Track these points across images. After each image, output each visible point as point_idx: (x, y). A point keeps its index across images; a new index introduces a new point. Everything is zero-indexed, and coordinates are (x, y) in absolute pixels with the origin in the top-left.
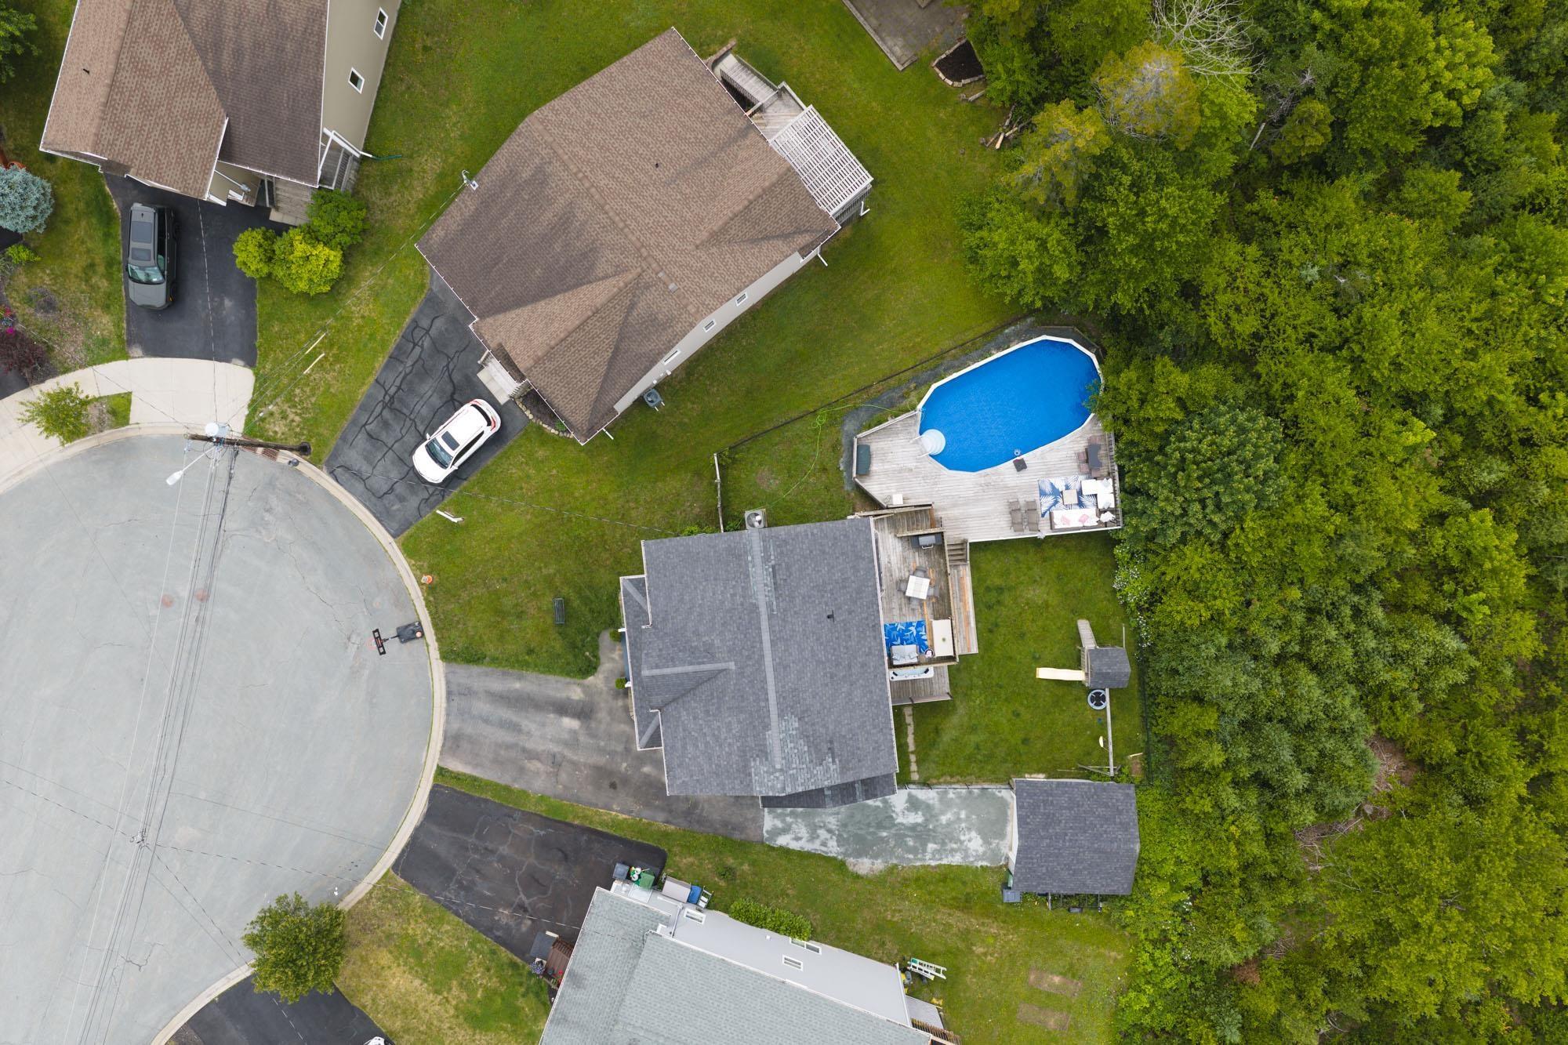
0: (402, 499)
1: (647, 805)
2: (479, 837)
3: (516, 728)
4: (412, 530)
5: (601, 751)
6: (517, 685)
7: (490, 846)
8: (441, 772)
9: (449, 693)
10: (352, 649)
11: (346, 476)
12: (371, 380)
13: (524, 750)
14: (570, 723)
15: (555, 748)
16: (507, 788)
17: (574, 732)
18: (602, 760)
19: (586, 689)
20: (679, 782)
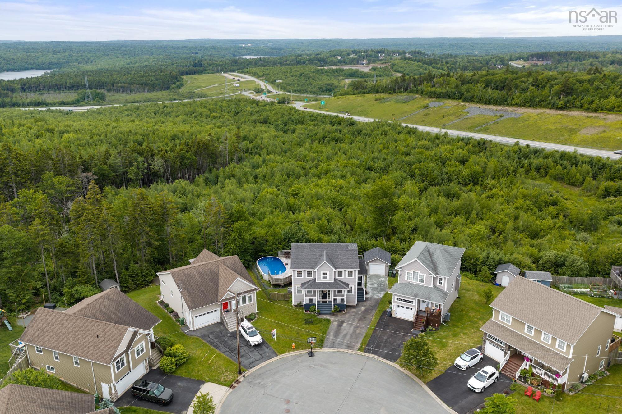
0: (265, 353)
1: (370, 313)
2: (382, 343)
3: (345, 335)
4: (276, 351)
5: (354, 320)
6: (332, 334)
7: (384, 341)
8: (359, 350)
9: (333, 347)
10: (314, 366)
11: (253, 365)
12: (222, 354)
13: (353, 333)
14: (345, 325)
15: (352, 328)
16: (365, 337)
17: (348, 324)
18: (356, 320)
19: (334, 321)
20: (356, 266)
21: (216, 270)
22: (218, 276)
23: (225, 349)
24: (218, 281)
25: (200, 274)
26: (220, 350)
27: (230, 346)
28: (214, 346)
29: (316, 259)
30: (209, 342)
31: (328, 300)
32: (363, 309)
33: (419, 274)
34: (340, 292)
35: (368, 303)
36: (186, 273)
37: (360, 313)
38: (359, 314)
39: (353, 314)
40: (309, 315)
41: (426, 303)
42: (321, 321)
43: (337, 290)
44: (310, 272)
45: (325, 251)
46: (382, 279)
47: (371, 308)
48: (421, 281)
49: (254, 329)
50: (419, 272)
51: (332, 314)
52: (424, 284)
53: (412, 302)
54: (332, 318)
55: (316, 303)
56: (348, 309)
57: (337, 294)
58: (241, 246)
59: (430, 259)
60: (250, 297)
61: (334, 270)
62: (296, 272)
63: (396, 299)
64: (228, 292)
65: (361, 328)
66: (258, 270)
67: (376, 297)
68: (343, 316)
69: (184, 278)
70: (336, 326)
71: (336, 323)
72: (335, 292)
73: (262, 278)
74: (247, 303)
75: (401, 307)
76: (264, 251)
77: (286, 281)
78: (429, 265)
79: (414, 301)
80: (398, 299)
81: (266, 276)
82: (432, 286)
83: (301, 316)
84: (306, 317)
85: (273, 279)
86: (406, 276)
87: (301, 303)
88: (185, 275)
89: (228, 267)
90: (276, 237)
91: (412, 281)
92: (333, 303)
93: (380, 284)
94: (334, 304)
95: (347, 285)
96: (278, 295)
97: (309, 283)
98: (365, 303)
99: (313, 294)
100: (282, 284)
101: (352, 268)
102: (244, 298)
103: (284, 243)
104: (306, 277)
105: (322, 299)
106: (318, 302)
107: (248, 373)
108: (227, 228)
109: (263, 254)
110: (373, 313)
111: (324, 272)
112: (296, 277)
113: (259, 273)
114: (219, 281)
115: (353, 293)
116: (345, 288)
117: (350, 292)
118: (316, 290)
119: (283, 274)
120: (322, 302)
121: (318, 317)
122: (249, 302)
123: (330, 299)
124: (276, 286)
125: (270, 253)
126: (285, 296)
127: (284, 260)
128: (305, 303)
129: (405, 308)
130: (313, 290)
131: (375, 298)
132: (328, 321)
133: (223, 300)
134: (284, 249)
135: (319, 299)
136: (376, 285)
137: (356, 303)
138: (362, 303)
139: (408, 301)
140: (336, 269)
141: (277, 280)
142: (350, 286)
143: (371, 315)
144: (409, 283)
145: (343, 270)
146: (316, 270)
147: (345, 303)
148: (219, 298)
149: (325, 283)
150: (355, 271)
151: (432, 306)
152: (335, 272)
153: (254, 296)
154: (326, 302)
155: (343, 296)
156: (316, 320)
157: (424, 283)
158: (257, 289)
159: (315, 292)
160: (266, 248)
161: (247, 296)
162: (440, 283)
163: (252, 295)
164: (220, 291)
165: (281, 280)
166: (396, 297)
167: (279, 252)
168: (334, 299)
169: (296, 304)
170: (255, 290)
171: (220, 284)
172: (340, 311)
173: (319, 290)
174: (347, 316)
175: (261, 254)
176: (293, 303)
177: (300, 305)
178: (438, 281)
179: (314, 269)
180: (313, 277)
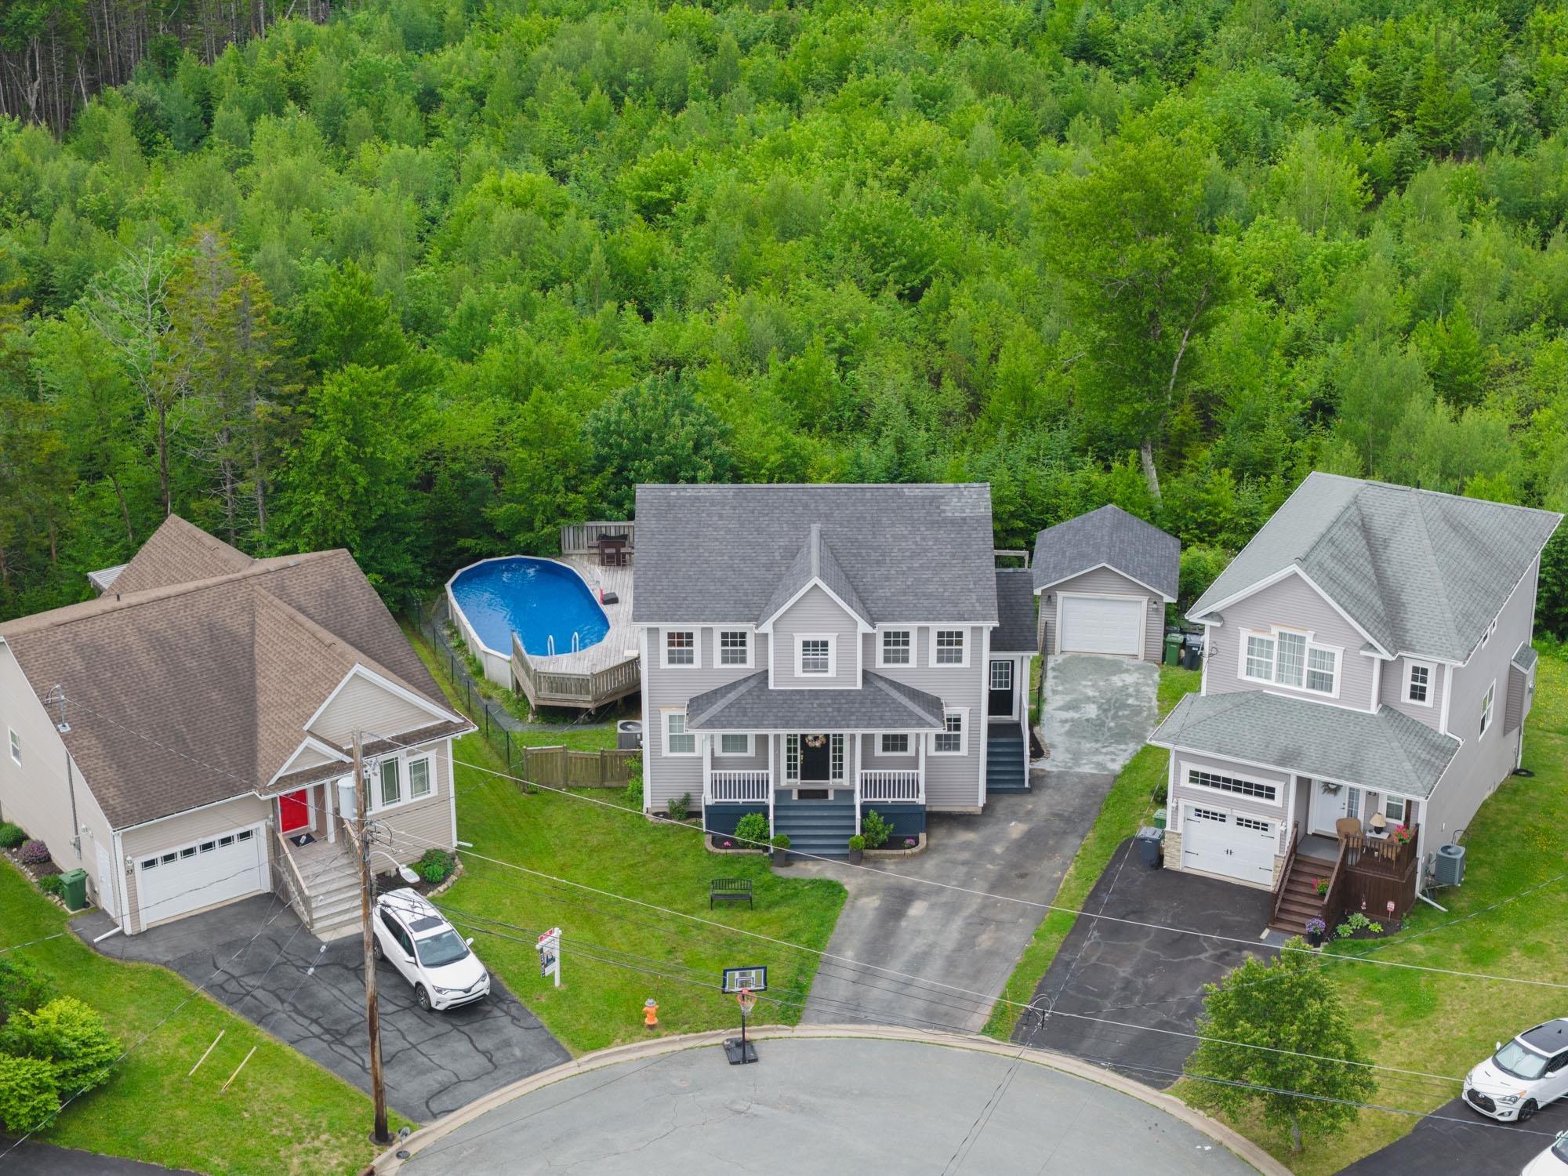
0: (507, 1043)
1: (1055, 851)
2: (1104, 995)
4: (562, 1040)
5: (964, 886)
6: (849, 955)
8: (988, 1030)
9: (854, 1020)
10: (756, 1109)
11: (446, 1101)
12: (289, 1050)
13: (959, 949)
14: (917, 909)
15: (957, 924)
16: (1021, 968)
17: (932, 907)
19: (861, 892)
20: (979, 608)
21: (238, 625)
22: (251, 659)
23: (298, 1026)
24: (252, 686)
25: (159, 644)
26: (274, 1029)
27: (325, 1009)
28: (247, 1012)
29: (768, 567)
30: (218, 989)
31: (831, 784)
32: (1016, 829)
33: (1310, 643)
34: (896, 743)
35: (1041, 804)
36: (84, 638)
37: (998, 850)
38: (994, 858)
39: (965, 855)
40: (730, 861)
41: (1343, 797)
42: (793, 891)
43: (879, 733)
44: (734, 640)
45: (815, 528)
46: (1130, 679)
47: (1058, 824)
48: (1320, 681)
49: (446, 927)
50: (1309, 639)
51: (856, 856)
52: (1332, 697)
53: (1270, 793)
54: (851, 877)
55: (771, 801)
56: (940, 834)
57: (878, 751)
58: (361, 503)
59: (1369, 570)
60: (420, 768)
61: (864, 627)
62: (664, 640)
63: (1185, 777)
64: (309, 741)
65: (1000, 924)
66: (456, 631)
67: (1087, 769)
68: (910, 866)
69: (78, 665)
70: (871, 916)
71: (871, 903)
72: (867, 740)
73: (480, 671)
74: (406, 796)
75: (1214, 816)
76: (487, 527)
77: (607, 686)
78: (1358, 600)
79: (1279, 786)
80: (1194, 777)
81: (498, 665)
82: (1374, 710)
83: (687, 867)
84: (718, 874)
85: (537, 677)
86: (1243, 656)
87: (687, 800)
88: (80, 649)
89: (302, 610)
90: (553, 453)
91: (1271, 684)
92: (858, 801)
93: (1113, 704)
94: (865, 808)
95: (934, 705)
96: (567, 760)
97: (732, 696)
98: (1028, 803)
99: (751, 751)
100: (586, 702)
101: (961, 618)
102: (390, 771)
103: (597, 483)
104: (717, 663)
105: (798, 783)
106: (780, 794)
107: (422, 1138)
108: (283, 399)
109: (483, 544)
110: (1068, 852)
111: (811, 637)
112: (664, 663)
113: (462, 645)
114: (260, 682)
115: (964, 751)
116: (921, 723)
117: (946, 742)
118: (771, 733)
119: (593, 651)
120: (802, 794)
121: (783, 872)
122: (414, 793)
123: (845, 782)
124: (554, 715)
125: (522, 538)
126: (603, 762)
127: (597, 578)
128: (708, 799)
129: (1231, 822)
130: (751, 733)
131: (1082, 777)
132: (833, 891)
133: (283, 781)
134: (595, 515)
135: (785, 782)
136: (1091, 711)
137: (982, 800)
138: (1013, 800)
139: (1248, 788)
140: (872, 621)
141: (559, 683)
142: (949, 711)
143: (1058, 859)
144: (1260, 695)
145: (911, 627)
146: (767, 627)
147: (921, 800)
148: (261, 770)
149: (815, 694)
150: (976, 631)
151: (1372, 810)
152: (866, 637)
153: (441, 764)
154: (824, 794)
155: (914, 763)
156: (768, 888)
157: (1335, 693)
158: (457, 728)
159: (762, 741)
160: (499, 512)
161: (404, 760)
162: (1418, 693)
163: (431, 756)
164: (264, 735)
165: (582, 683)
166: (1187, 767)
167: (569, 536)
168: (865, 783)
169: (664, 806)
170: (446, 728)
171: (262, 700)
172: (894, 842)
173: (784, 732)
174: (931, 864)
175: (468, 542)
176: (648, 803)
177: (684, 810)
178: (1407, 683)
179: (758, 619)
180: (750, 664)
